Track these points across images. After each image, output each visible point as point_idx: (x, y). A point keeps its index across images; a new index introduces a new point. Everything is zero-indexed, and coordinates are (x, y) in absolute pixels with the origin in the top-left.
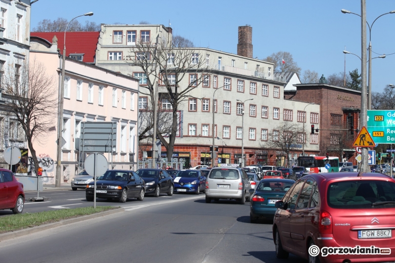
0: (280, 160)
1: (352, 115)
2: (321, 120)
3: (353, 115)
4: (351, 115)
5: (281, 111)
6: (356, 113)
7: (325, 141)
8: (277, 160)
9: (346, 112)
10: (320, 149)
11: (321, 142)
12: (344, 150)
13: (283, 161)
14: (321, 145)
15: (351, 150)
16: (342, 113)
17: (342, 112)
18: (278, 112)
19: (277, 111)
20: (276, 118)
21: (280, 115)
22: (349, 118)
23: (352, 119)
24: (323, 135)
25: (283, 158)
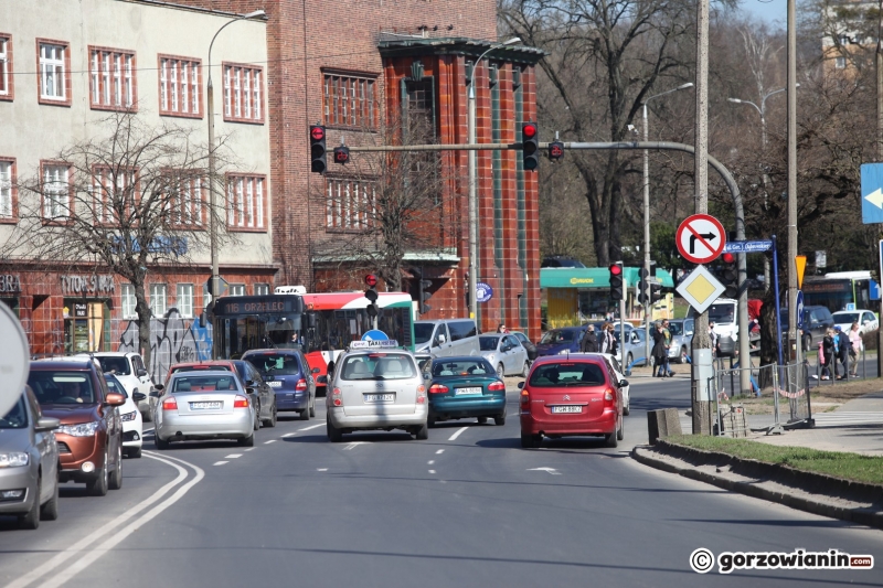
0: (83, 321)
1: (429, 74)
2: (276, 102)
3: (437, 72)
4: (424, 74)
5: (79, 57)
6: (451, 59)
7: (302, 215)
8: (67, 322)
9: (397, 55)
10: (280, 257)
11: (279, 220)
12: (409, 256)
13: (98, 323)
14: (279, 235)
15: (435, 257)
16: (376, 64)
17: (378, 58)
18: (62, 63)
19: (54, 62)
20: (55, 97)
21: (75, 78)
22: (411, 87)
23: (429, 95)
24: (288, 182)
25: (98, 308)
